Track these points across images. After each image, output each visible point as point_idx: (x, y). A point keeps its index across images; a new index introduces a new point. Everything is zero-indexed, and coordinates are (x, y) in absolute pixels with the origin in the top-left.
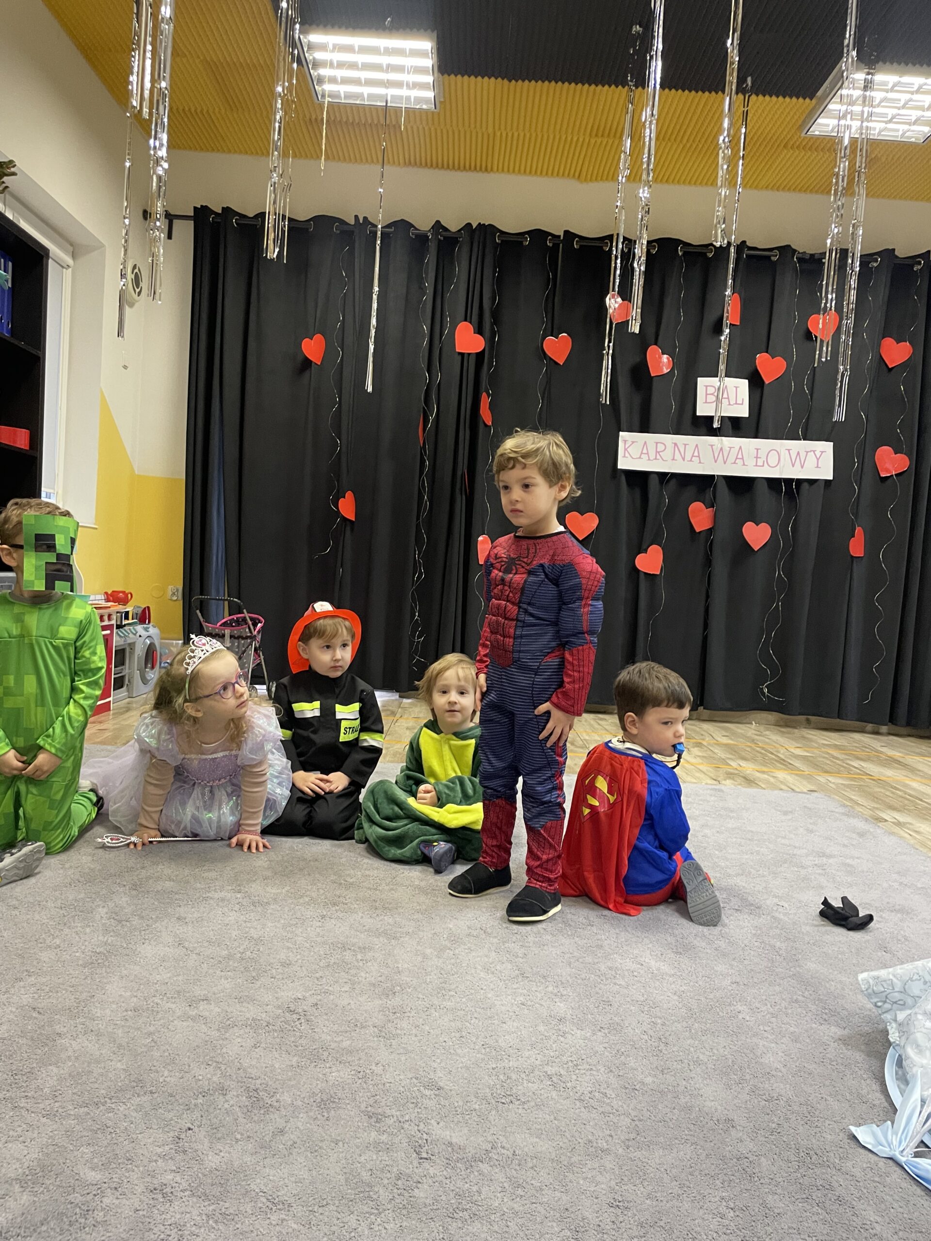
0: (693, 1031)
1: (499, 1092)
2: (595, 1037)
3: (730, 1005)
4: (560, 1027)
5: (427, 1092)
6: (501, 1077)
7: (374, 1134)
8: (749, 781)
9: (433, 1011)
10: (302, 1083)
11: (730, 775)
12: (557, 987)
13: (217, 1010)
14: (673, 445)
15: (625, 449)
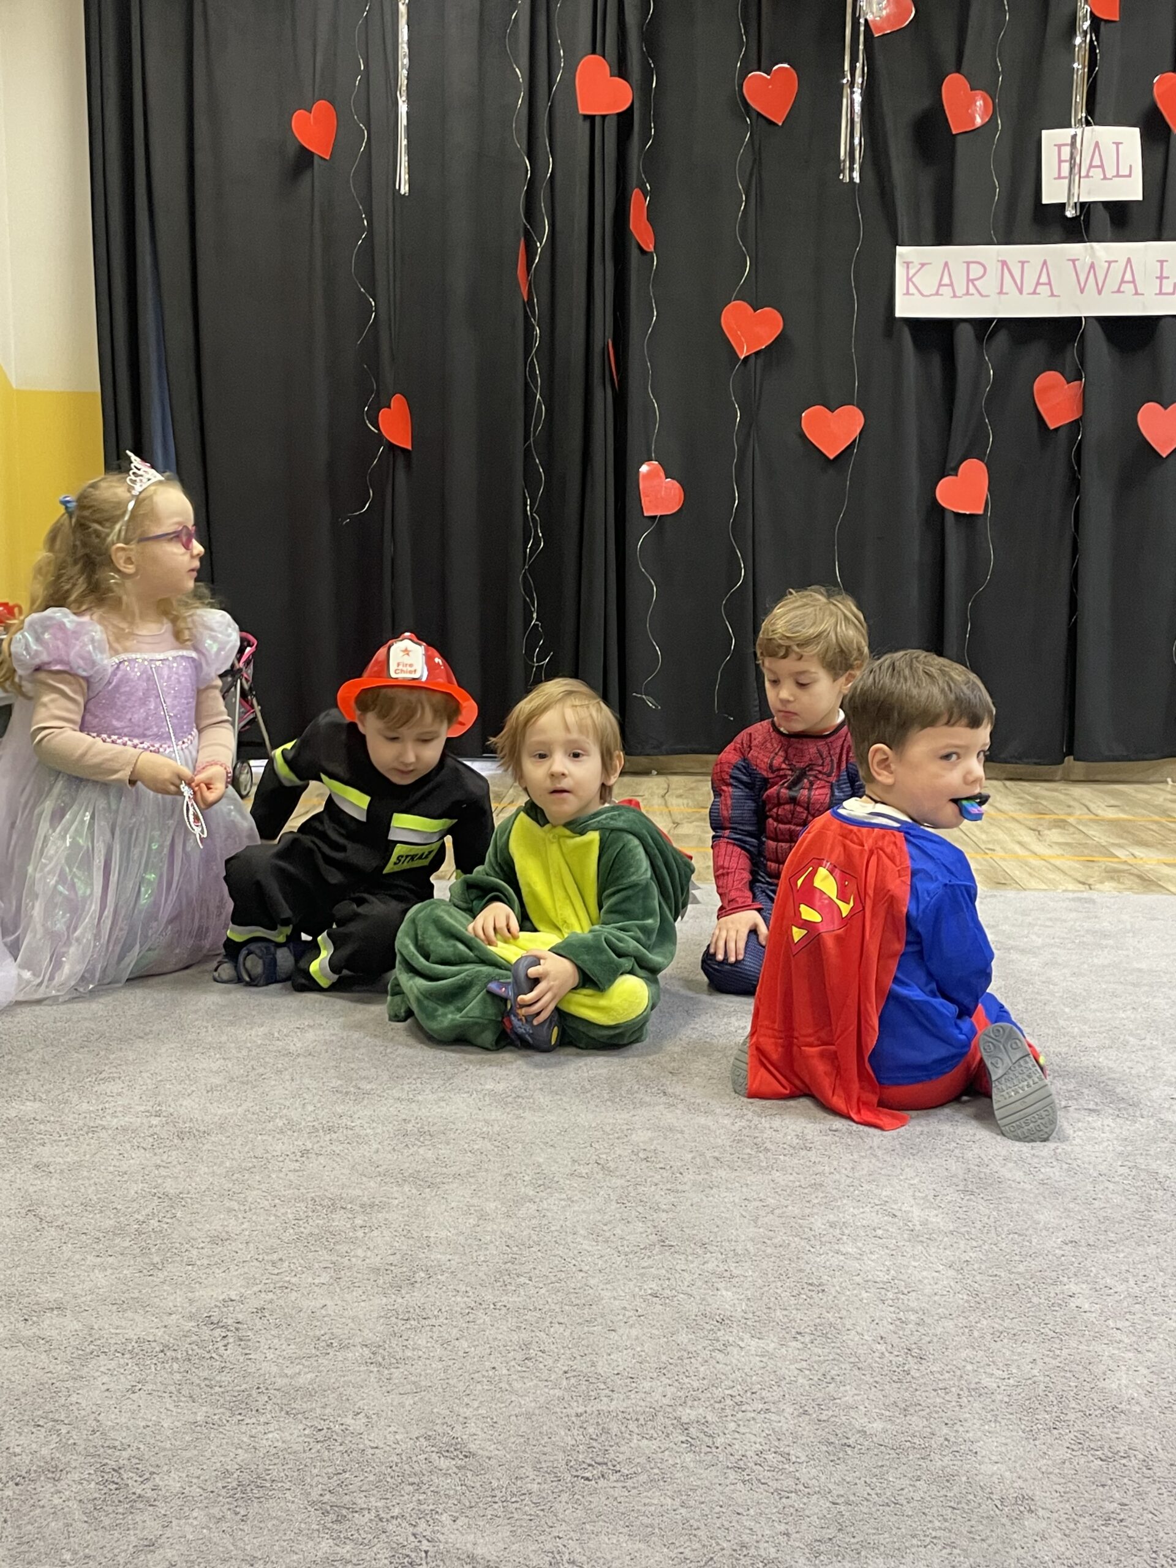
0: (976, 1334)
1: (581, 1457)
2: (784, 1350)
3: (1055, 1283)
4: (719, 1334)
5: (444, 1463)
6: (591, 1430)
7: (325, 1546)
8: (1147, 882)
9: (480, 1313)
10: (208, 1454)
11: (1113, 875)
12: (725, 1261)
13: (77, 1326)
14: (1000, 265)
15: (909, 279)
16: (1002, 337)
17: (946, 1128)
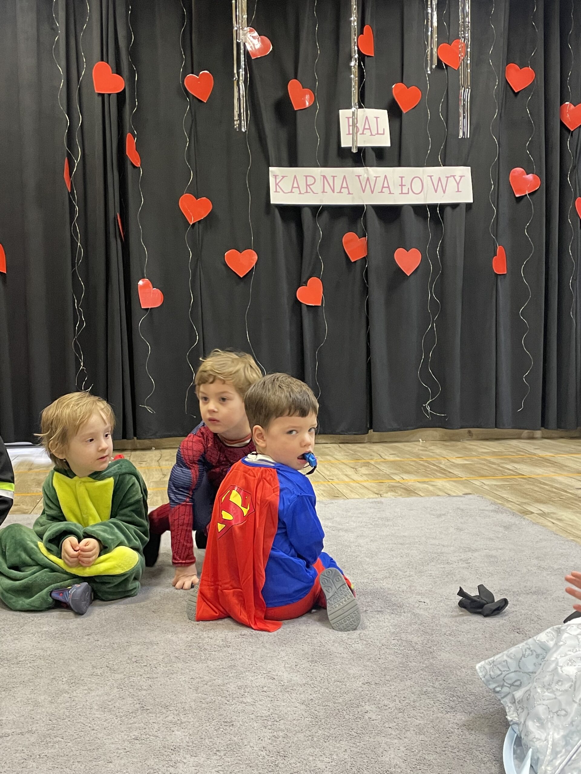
0: (315, 739)
3: (358, 706)
4: (172, 757)
8: (409, 491)
11: (392, 489)
14: (322, 177)
15: (277, 184)
16: (325, 215)
17: (303, 628)
